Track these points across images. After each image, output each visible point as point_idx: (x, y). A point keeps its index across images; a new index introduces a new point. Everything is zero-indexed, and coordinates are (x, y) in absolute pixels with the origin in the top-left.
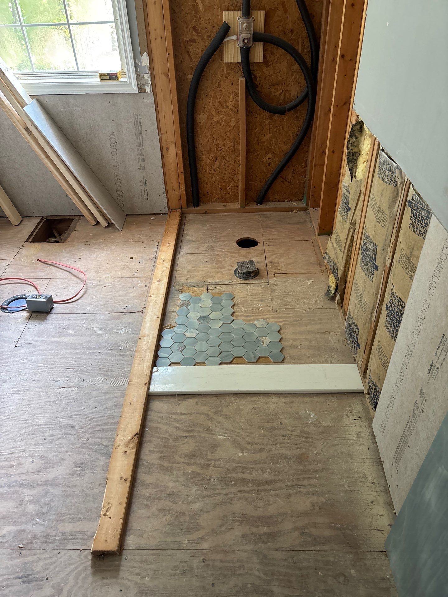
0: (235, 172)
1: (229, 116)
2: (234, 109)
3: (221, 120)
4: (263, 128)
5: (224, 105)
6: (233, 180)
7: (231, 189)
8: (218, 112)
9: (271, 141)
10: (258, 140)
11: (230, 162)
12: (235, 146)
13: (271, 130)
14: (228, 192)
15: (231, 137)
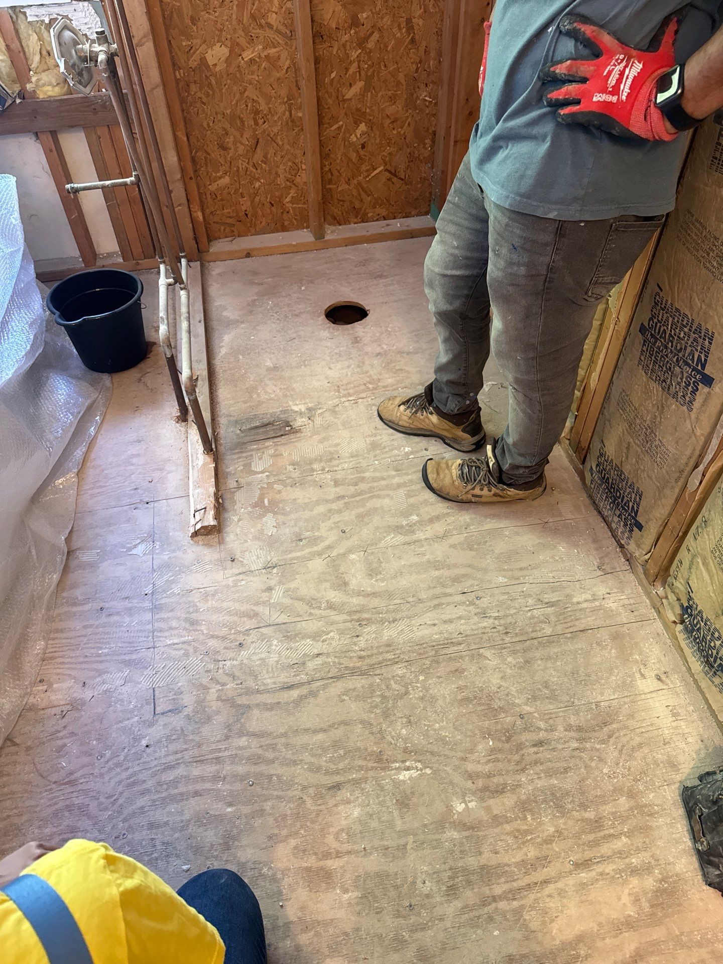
0: (296, 168)
1: (275, 47)
2: (284, 30)
3: (260, 57)
4: (347, 69)
5: (263, 21)
6: (294, 184)
7: (291, 202)
8: (251, 40)
9: (363, 95)
10: (338, 97)
11: (287, 147)
12: (293, 112)
13: (363, 73)
14: (287, 210)
15: (284, 92)
